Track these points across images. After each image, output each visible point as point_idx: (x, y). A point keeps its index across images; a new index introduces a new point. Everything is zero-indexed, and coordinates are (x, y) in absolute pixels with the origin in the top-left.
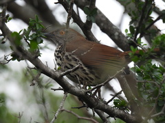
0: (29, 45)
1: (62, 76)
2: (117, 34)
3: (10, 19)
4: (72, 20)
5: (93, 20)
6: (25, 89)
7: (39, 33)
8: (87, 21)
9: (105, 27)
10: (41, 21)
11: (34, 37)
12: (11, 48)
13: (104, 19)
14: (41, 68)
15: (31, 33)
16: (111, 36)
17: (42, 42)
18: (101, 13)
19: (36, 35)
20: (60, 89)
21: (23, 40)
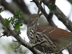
0: (14, 27)
1: (33, 47)
2: (68, 22)
3: (3, 11)
5: (53, 13)
7: (20, 20)
8: (50, 13)
9: (61, 17)
10: (21, 12)
11: (17, 22)
12: (3, 29)
14: (21, 42)
15: (15, 20)
16: (64, 23)
17: (22, 25)
18: (58, 8)
19: (19, 21)
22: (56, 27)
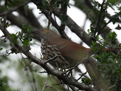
0: (23, 43)
1: (46, 63)
2: (82, 33)
3: (9, 25)
4: (51, 24)
6: (21, 74)
7: (29, 34)
8: (61, 25)
9: (74, 29)
10: (30, 26)
11: (26, 37)
12: (11, 45)
13: (73, 23)
14: (31, 58)
15: (24, 35)
16: (78, 34)
17: (31, 40)
18: (70, 19)
19: (27, 35)
20: (44, 72)
21: (18, 39)
22: (70, 40)
